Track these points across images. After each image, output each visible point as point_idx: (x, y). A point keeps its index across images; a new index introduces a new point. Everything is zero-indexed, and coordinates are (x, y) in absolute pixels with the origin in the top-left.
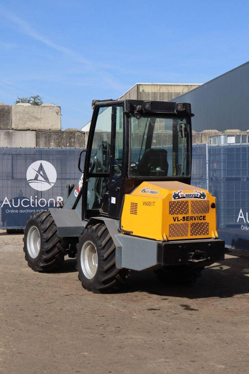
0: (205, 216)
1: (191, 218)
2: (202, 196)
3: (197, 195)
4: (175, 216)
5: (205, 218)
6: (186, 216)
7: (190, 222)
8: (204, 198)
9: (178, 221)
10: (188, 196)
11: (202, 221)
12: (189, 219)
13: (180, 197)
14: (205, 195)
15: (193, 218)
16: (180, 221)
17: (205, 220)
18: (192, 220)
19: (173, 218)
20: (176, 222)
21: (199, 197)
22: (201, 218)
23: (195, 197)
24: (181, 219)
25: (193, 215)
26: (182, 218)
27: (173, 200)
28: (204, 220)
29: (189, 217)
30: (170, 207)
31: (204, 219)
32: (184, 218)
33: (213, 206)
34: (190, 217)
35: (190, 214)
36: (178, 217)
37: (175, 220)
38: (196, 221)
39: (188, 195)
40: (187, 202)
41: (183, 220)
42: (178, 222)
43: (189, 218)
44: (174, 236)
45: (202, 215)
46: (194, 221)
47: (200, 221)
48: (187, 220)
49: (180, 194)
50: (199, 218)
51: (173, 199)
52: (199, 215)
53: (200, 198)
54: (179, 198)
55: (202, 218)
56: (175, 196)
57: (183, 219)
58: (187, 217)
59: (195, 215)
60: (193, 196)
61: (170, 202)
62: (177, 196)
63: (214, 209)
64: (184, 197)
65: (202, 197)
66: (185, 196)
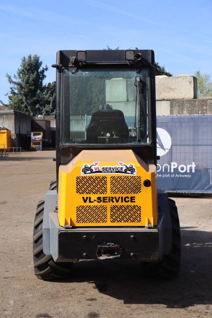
0: (134, 197)
1: (111, 199)
2: (129, 170)
3: (120, 169)
4: (85, 196)
5: (134, 199)
6: (102, 196)
7: (109, 205)
8: (132, 173)
9: (90, 202)
10: (105, 170)
11: (129, 204)
12: (108, 201)
13: (94, 170)
14: (133, 170)
15: (114, 200)
16: (92, 202)
17: (134, 202)
18: (113, 202)
19: (83, 198)
20: (88, 203)
21: (124, 171)
22: (127, 200)
23: (116, 172)
24: (95, 200)
25: (113, 196)
26: (96, 199)
27: (82, 174)
28: (131, 201)
29: (107, 197)
30: (78, 183)
31: (133, 200)
32: (99, 198)
33: (147, 184)
34: (109, 197)
35: (108, 194)
36: (90, 198)
37: (85, 201)
38: (120, 204)
39: (106, 169)
40: (104, 178)
41: (98, 202)
42: (91, 204)
43: (108, 199)
44: (84, 221)
45: (130, 196)
46: (115, 204)
47: (124, 204)
48: (104, 202)
49: (93, 168)
50: (124, 200)
51: (83, 173)
52: (124, 196)
53: (125, 172)
54: (92, 172)
55: (130, 199)
56: (85, 169)
57: (97, 200)
58: (104, 198)
59: (117, 196)
60: (115, 170)
61: (78, 178)
62: (88, 170)
63: (150, 188)
64: (101, 172)
65: (128, 172)
66: (101, 170)
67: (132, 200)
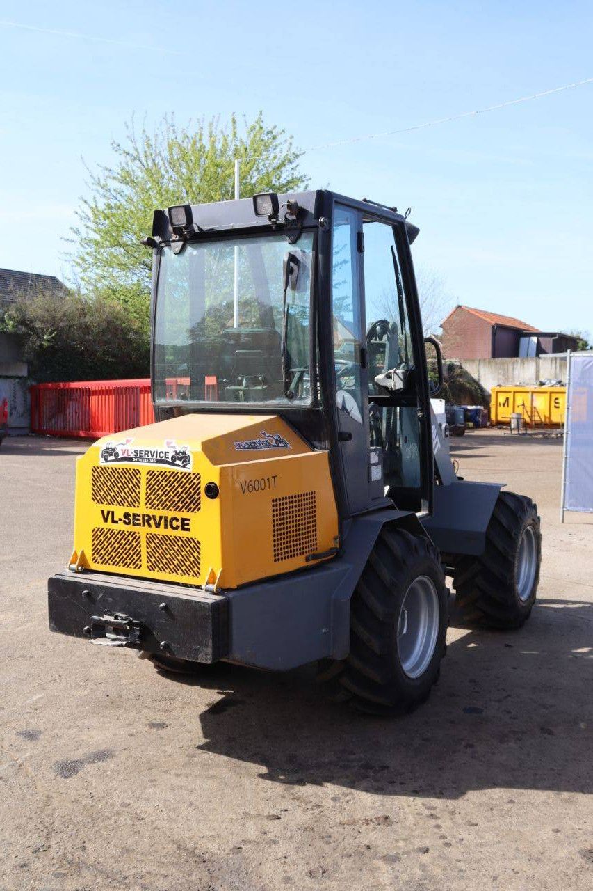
0: (188, 520)
1: (147, 520)
2: (180, 459)
3: (164, 455)
4: (107, 508)
5: (188, 524)
6: (131, 510)
7: (143, 531)
8: (184, 466)
9: (114, 522)
10: (140, 456)
11: (179, 533)
12: (141, 522)
13: (121, 456)
14: (186, 457)
15: (152, 522)
16: (116, 522)
17: (188, 530)
18: (150, 526)
19: (103, 512)
20: (109, 525)
21: (170, 460)
22: (175, 524)
23: (158, 461)
24: (121, 520)
25: (151, 512)
26: (122, 517)
27: (101, 463)
28: (183, 529)
29: (139, 515)
30: (95, 481)
31: (186, 527)
32: (126, 515)
33: (212, 491)
34: (143, 516)
35: (143, 509)
36: (113, 513)
37: (106, 520)
38: (161, 531)
39: (140, 453)
40: (137, 472)
41: (125, 522)
42: (114, 526)
43: (141, 518)
44: (105, 562)
45: (179, 515)
46: (154, 530)
47: (170, 532)
48: (134, 524)
49: (118, 450)
50: (169, 523)
51: (103, 460)
52: (170, 514)
53: (173, 463)
54: (117, 460)
55: (179, 524)
56: (106, 452)
57: (124, 519)
58: (135, 515)
59: (158, 513)
60: (155, 457)
61: (94, 469)
62: (111, 455)
63: (216, 502)
64: (130, 459)
65: (178, 462)
66: (132, 456)
67: (184, 524)
